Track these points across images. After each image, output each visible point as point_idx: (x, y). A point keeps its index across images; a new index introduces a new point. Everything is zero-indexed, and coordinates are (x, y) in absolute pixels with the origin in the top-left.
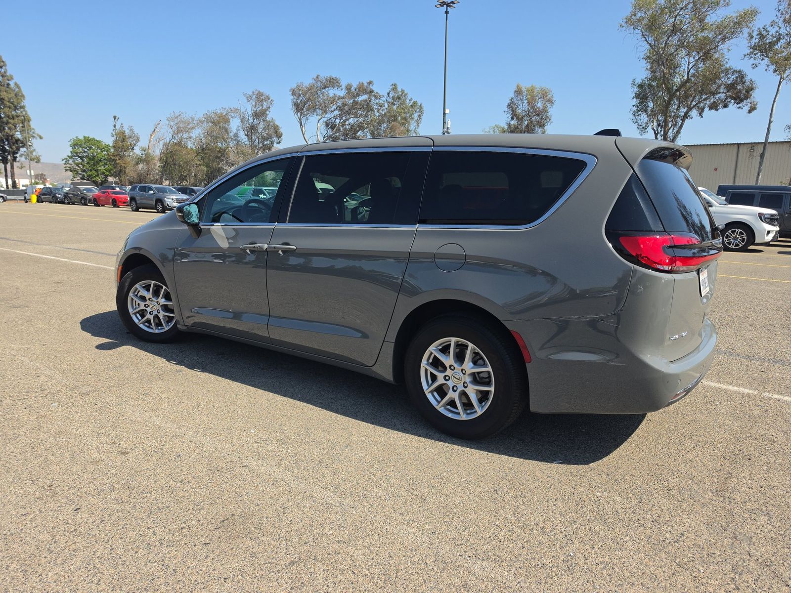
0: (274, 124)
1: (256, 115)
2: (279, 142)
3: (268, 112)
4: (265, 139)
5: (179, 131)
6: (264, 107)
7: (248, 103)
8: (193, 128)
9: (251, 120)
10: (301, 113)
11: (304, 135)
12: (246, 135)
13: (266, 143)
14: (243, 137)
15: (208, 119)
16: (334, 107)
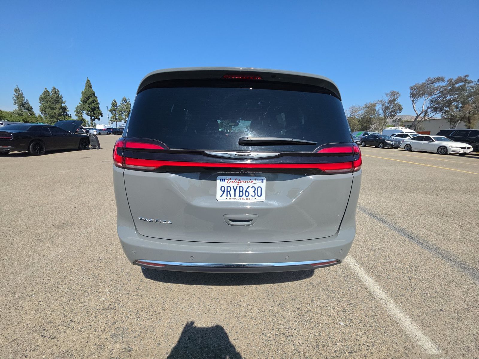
0: (399, 104)
1: (390, 102)
2: (400, 113)
3: (397, 100)
4: (392, 112)
5: (353, 112)
6: (395, 97)
7: (387, 97)
8: (359, 111)
9: (387, 104)
10: (415, 98)
11: (414, 108)
12: (383, 111)
13: (393, 113)
14: (381, 112)
15: (366, 106)
16: (438, 92)
